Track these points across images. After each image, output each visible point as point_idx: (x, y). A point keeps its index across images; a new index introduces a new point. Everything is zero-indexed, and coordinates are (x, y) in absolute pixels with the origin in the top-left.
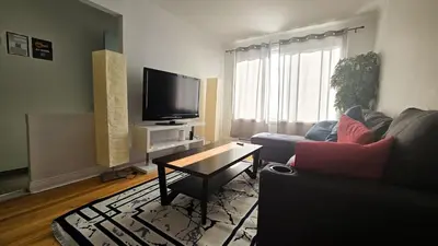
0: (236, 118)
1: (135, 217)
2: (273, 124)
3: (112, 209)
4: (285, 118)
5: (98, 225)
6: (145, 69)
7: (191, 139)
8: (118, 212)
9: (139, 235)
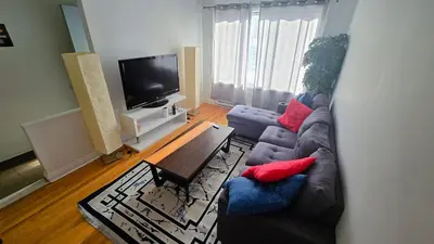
0: (215, 82)
1: (138, 199)
2: (249, 89)
3: (121, 193)
4: (260, 85)
5: (113, 208)
6: (120, 62)
7: (174, 113)
8: (126, 196)
9: (144, 214)
